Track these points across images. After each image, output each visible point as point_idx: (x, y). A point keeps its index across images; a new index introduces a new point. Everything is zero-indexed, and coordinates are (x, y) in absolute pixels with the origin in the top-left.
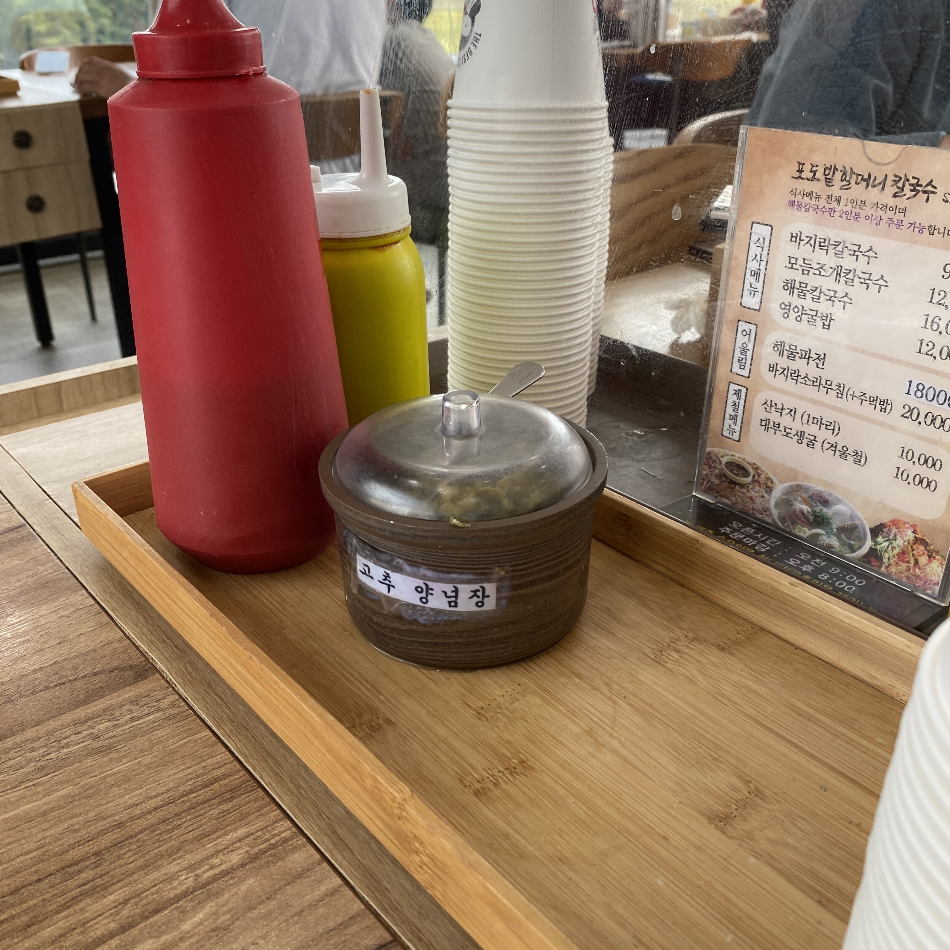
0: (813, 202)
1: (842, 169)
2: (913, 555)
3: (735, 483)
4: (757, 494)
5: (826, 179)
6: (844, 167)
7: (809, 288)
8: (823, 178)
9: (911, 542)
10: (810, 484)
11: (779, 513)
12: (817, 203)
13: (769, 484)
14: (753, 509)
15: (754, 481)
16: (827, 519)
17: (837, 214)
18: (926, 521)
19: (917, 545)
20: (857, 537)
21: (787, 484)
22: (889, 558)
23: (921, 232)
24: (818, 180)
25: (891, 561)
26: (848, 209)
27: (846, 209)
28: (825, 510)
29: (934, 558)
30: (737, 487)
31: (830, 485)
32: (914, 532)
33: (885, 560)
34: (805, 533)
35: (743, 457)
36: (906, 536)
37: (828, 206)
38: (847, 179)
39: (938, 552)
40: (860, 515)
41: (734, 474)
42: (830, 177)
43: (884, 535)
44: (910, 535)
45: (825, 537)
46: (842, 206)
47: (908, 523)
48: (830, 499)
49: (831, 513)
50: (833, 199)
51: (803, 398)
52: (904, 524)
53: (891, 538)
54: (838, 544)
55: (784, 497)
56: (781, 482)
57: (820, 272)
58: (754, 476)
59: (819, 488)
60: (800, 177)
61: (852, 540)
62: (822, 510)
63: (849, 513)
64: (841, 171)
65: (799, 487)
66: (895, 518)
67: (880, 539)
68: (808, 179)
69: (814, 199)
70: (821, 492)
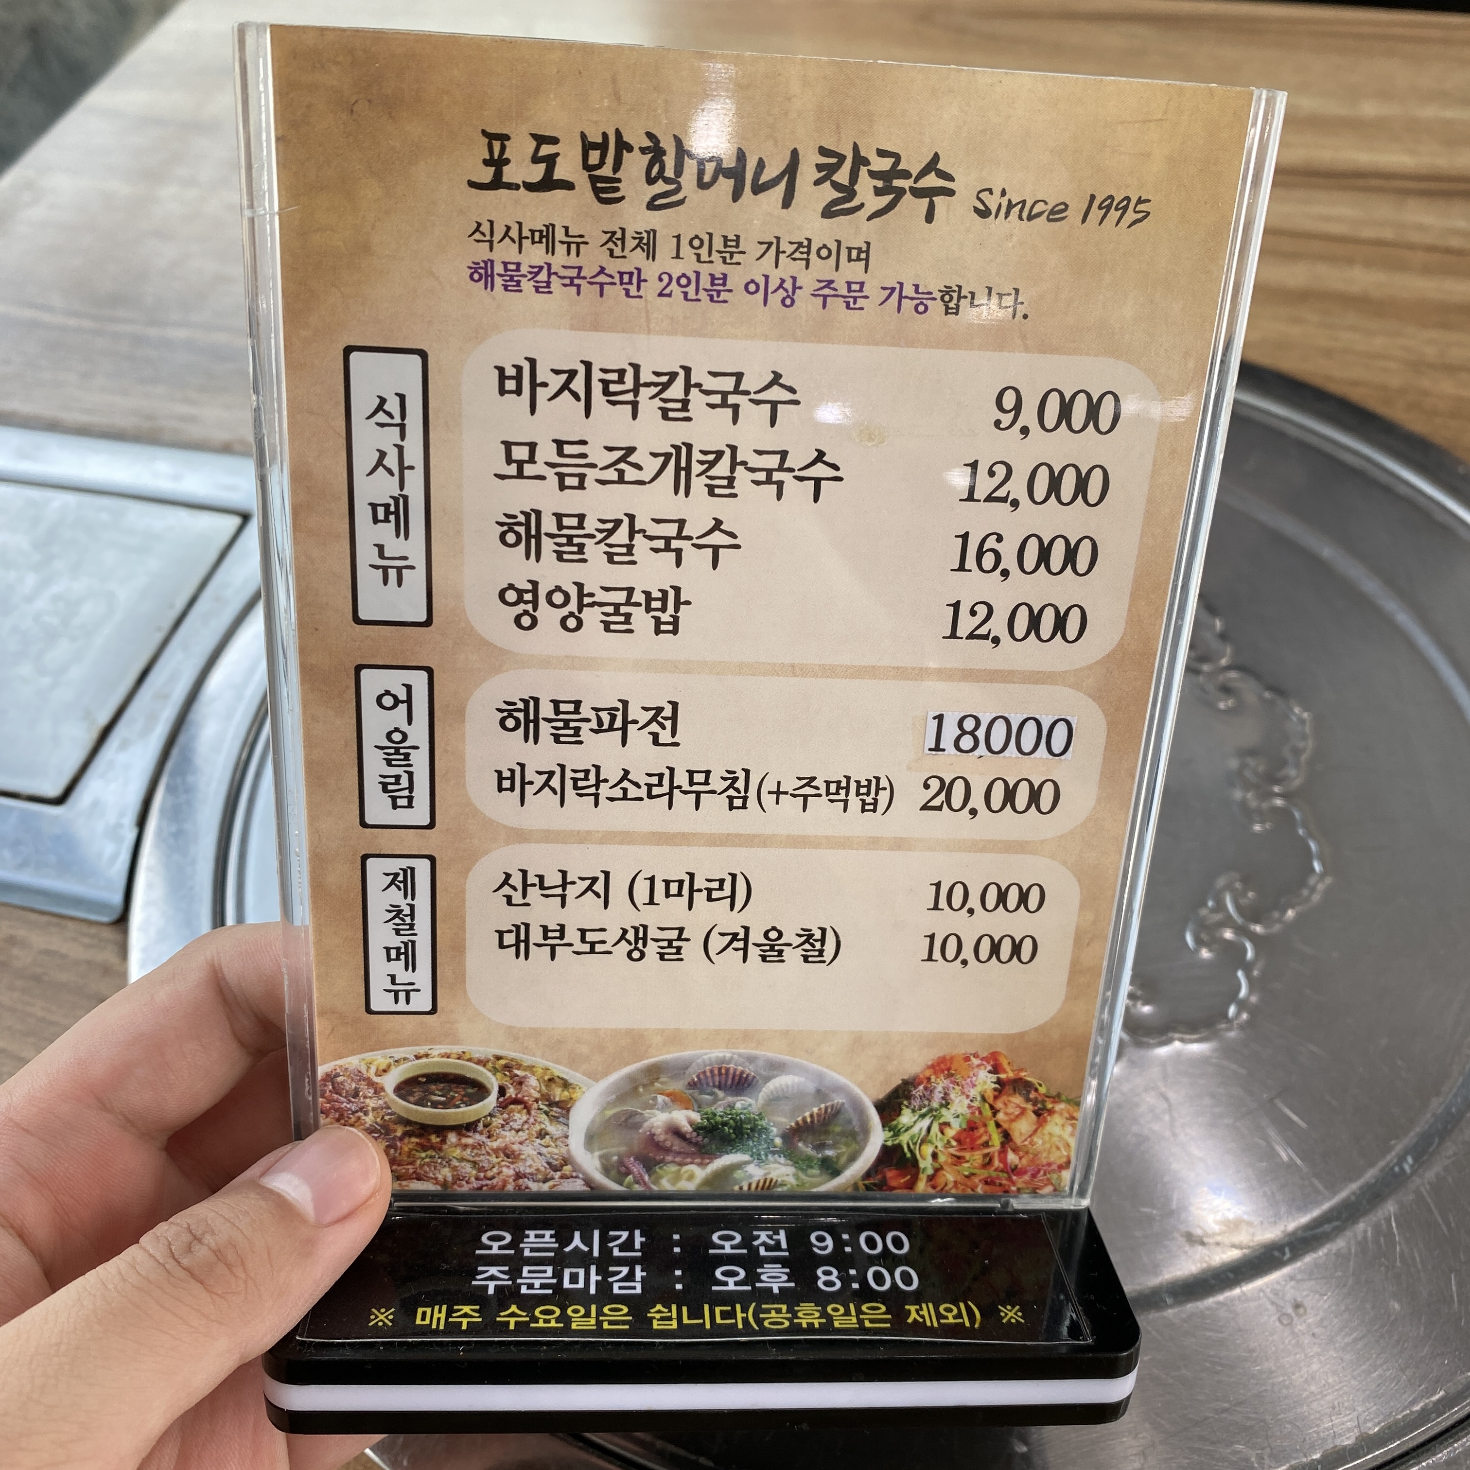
0: (560, 258)
1: (647, 143)
2: (998, 1125)
3: (442, 1130)
4: (523, 1135)
5: (594, 180)
6: (650, 135)
7: (590, 525)
8: (581, 179)
9: (990, 1095)
10: (686, 1054)
11: (604, 1158)
12: (573, 260)
13: (558, 1094)
14: (518, 1176)
15: (505, 1103)
16: (749, 1121)
17: (651, 288)
18: (1022, 1035)
19: (1004, 1098)
20: (843, 1134)
21: (615, 1077)
22: (935, 1156)
23: (922, 309)
24: (568, 186)
25: (942, 1158)
26: (687, 265)
27: (677, 269)
28: (741, 1103)
29: (1051, 1112)
30: (452, 1137)
31: (747, 1036)
32: (996, 1070)
33: (926, 1164)
34: (691, 1177)
35: (457, 1049)
36: (974, 1086)
37: (614, 267)
38: (669, 173)
39: (1059, 1095)
40: (843, 1080)
41: (435, 1105)
42: (606, 171)
43: (916, 1103)
44: (985, 1080)
45: (752, 1169)
46: (664, 261)
47: (976, 1056)
48: (750, 1070)
49: (761, 1101)
50: (631, 243)
51: (626, 838)
52: (967, 1059)
53: (935, 1105)
54: (791, 1170)
55: (610, 1113)
56: (595, 1077)
57: (621, 473)
58: (502, 1091)
59: (717, 1053)
60: (497, 183)
61: (831, 1147)
62: (732, 1106)
63: (811, 1087)
64: (643, 150)
65: (654, 1072)
66: (941, 1054)
67: (906, 1118)
68: (530, 187)
69: (561, 249)
70: (723, 1061)
